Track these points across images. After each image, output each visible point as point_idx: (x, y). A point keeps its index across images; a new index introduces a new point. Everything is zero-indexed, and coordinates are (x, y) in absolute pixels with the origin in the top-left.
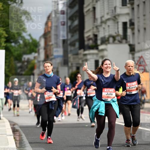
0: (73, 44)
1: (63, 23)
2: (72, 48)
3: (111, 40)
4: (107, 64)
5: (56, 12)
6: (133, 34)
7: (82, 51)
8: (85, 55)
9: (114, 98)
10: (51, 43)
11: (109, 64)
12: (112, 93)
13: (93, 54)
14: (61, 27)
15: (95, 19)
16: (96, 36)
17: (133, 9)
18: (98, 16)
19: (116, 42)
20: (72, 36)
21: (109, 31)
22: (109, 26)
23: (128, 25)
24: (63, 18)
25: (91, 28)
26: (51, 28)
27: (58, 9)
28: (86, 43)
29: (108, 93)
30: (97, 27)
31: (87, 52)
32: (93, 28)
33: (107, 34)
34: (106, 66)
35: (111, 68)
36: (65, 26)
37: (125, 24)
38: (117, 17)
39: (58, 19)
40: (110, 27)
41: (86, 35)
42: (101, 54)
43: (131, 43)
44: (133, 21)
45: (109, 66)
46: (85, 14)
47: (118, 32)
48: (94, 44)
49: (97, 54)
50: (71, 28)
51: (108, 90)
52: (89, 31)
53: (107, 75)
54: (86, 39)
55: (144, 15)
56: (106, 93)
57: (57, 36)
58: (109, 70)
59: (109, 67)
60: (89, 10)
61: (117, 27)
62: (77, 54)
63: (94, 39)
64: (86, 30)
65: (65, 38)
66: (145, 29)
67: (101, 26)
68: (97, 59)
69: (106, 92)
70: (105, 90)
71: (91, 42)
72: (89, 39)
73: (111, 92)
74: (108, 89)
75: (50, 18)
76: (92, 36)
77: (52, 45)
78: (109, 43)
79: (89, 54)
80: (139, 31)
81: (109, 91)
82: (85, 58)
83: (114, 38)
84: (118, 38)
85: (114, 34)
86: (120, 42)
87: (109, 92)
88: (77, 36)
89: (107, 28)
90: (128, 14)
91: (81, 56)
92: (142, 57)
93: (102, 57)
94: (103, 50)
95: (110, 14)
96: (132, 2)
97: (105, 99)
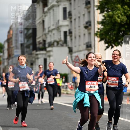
0: (28, 47)
1: (21, 32)
2: (28, 50)
3: (55, 44)
4: (91, 57)
6: (71, 40)
7: (34, 52)
8: (37, 55)
10: (12, 46)
11: (93, 57)
12: (95, 86)
13: (43, 54)
14: (20, 34)
15: (44, 29)
16: (44, 41)
17: (71, 22)
18: (46, 26)
19: (59, 45)
20: (28, 41)
21: (54, 38)
22: (54, 34)
23: (68, 34)
25: (41, 35)
26: (12, 35)
28: (38, 46)
29: (91, 86)
30: (45, 35)
31: (38, 53)
32: (43, 35)
33: (52, 40)
34: (90, 59)
36: (23, 34)
37: (65, 33)
38: (60, 28)
39: (17, 29)
40: (55, 35)
41: (38, 40)
42: (48, 54)
43: (70, 46)
44: (71, 30)
45: (93, 58)
47: (61, 38)
48: (43, 47)
49: (45, 54)
50: (27, 35)
51: (91, 83)
52: (40, 37)
53: (91, 68)
54: (37, 43)
55: (79, 27)
57: (17, 41)
58: (93, 63)
59: (94, 60)
61: (59, 35)
62: (31, 54)
63: (43, 43)
64: (38, 36)
65: (23, 42)
66: (80, 36)
67: (48, 34)
68: (46, 57)
69: (89, 85)
70: (88, 83)
71: (41, 46)
72: (40, 43)
74: (91, 82)
75: (12, 28)
76: (42, 41)
77: (13, 47)
78: (54, 46)
79: (40, 54)
80: (75, 38)
81: (92, 84)
82: (37, 57)
83: (58, 43)
84: (61, 43)
85: (58, 40)
86: (62, 45)
87: (92, 85)
88: (31, 41)
89: (52, 35)
90: (67, 25)
91: (34, 55)
92: (77, 56)
93: (49, 56)
94: (49, 51)
95: (55, 25)
96: (70, 17)
97: (88, 92)
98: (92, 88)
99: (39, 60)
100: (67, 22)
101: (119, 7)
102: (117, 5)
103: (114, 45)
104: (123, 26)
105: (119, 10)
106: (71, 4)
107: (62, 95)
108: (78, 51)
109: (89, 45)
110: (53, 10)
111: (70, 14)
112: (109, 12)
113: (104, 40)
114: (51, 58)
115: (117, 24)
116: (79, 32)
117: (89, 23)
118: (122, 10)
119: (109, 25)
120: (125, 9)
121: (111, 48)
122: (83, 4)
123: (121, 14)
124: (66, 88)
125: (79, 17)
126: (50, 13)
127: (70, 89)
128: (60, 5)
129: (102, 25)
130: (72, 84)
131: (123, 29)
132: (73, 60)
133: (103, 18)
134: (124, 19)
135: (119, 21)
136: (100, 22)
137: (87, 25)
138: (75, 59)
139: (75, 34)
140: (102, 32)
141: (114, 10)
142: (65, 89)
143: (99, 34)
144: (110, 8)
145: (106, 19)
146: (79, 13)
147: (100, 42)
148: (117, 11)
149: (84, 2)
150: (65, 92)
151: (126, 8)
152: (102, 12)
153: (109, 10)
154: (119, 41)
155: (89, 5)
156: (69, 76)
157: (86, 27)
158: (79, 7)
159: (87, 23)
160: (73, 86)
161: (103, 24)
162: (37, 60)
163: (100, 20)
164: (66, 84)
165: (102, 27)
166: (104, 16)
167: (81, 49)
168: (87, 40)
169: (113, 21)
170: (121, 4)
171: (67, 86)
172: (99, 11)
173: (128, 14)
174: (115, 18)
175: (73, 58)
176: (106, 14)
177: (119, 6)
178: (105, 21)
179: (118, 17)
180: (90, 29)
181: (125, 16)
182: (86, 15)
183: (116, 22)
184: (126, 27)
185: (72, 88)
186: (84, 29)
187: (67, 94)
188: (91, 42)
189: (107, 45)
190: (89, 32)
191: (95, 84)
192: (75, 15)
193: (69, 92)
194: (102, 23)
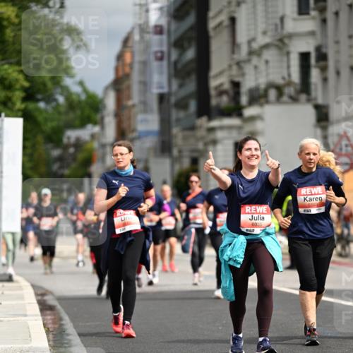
0: (181, 105)
1: (159, 55)
2: (182, 114)
3: (272, 94)
5: (143, 29)
6: (325, 80)
7: (203, 122)
8: (212, 130)
10: (130, 103)
12: (262, 215)
13: (230, 128)
14: (155, 64)
15: (234, 44)
16: (236, 85)
17: (324, 21)
18: (242, 37)
19: (285, 98)
20: (181, 86)
21: (267, 75)
22: (267, 62)
23: (313, 61)
24: (158, 43)
25: (225, 66)
26: (131, 66)
27: (147, 22)
28: (214, 102)
29: (254, 215)
30: (238, 64)
31: (215, 123)
32: (230, 66)
33: (262, 82)
34: (248, 153)
35: (260, 158)
36: (165, 63)
37: (305, 57)
38: (286, 41)
39: (147, 46)
40: (271, 64)
41: (213, 83)
42: (248, 128)
43: (320, 101)
44: (324, 50)
46: (212, 33)
47: (289, 75)
48: (232, 105)
49: (239, 128)
50: (179, 66)
51: (253, 209)
52: (221, 73)
53: (251, 174)
54: (213, 92)
55: (351, 37)
56: (250, 216)
57: (145, 85)
59: (256, 157)
60: (220, 24)
61: (285, 65)
62: (193, 128)
63: (231, 93)
64: (213, 72)
65: (165, 90)
66: (352, 68)
67: (249, 61)
69: (248, 213)
70: (248, 208)
71: (225, 100)
72: (221, 93)
73: (259, 213)
74: (253, 207)
75: (130, 44)
76: (227, 86)
77: (134, 106)
78: (267, 102)
79: (222, 128)
80: (338, 73)
81: (256, 210)
82: (211, 136)
83: (279, 90)
84: (290, 91)
85: (280, 81)
86: (294, 99)
87: (257, 213)
88: (191, 86)
89: (262, 66)
90: (312, 33)
91: (201, 133)
94: (252, 119)
96: (321, 4)
97: (247, 230)
98: (257, 222)
99: (219, 147)
100: (308, 24)
116: (351, 57)
125: (350, 6)
139: (337, 62)
162: (211, 148)
191: (264, 212)
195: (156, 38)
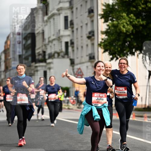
0: (26, 58)
1: (19, 42)
2: (26, 62)
3: (56, 55)
5: (14, 34)
6: (73, 51)
7: (33, 64)
8: (36, 67)
9: (106, 103)
10: (9, 58)
13: (42, 66)
14: (18, 45)
15: (44, 39)
16: (44, 52)
17: (73, 31)
18: (46, 36)
19: (60, 57)
20: (26, 52)
21: (54, 49)
22: (54, 45)
23: (69, 44)
24: (19, 38)
25: (41, 46)
26: (10, 45)
28: (37, 58)
29: (98, 98)
30: (45, 45)
31: (37, 65)
32: (42, 46)
33: (53, 51)
36: (21, 45)
37: (67, 43)
38: (61, 38)
39: (15, 39)
40: (56, 45)
41: (37, 51)
42: (48, 66)
43: (72, 57)
44: (73, 41)
45: (102, 68)
47: (62, 49)
48: (43, 59)
49: (45, 66)
50: (26, 46)
52: (39, 48)
54: (37, 55)
55: (82, 37)
57: (14, 52)
61: (60, 46)
62: (30, 66)
63: (43, 55)
64: (37, 47)
65: (21, 54)
66: (82, 47)
67: (48, 44)
68: (45, 70)
69: (96, 97)
71: (41, 57)
72: (39, 55)
73: (101, 97)
74: (98, 94)
75: (9, 38)
76: (41, 52)
77: (10, 59)
78: (54, 58)
79: (40, 66)
80: (77, 48)
81: (99, 96)
82: (36, 69)
83: (59, 54)
84: (62, 54)
85: (58, 51)
86: (63, 57)
87: (100, 97)
88: (30, 52)
90: (69, 35)
91: (33, 68)
92: (80, 69)
93: (50, 69)
94: (50, 63)
95: (56, 35)
96: (72, 26)
99: (39, 72)
100: (68, 32)
101: (124, 16)
102: (122, 14)
103: (118, 57)
104: (129, 36)
105: (125, 19)
106: (72, 12)
107: (63, 110)
108: (81, 63)
109: (92, 57)
110: (54, 19)
111: (72, 23)
112: (114, 21)
113: (109, 51)
114: (52, 70)
115: (122, 34)
116: (82, 43)
117: (92, 33)
118: (128, 19)
119: (113, 35)
120: (130, 18)
121: (116, 60)
122: (86, 12)
123: (127, 23)
124: (68, 103)
125: (82, 27)
126: (50, 22)
127: (72, 104)
128: (61, 13)
129: (106, 35)
130: (74, 98)
131: (129, 39)
132: (75, 73)
133: (107, 28)
134: (129, 29)
135: (125, 31)
136: (104, 32)
137: (90, 35)
138: (77, 72)
139: (77, 45)
140: (106, 43)
141: (119, 19)
142: (66, 104)
143: (102, 44)
144: (115, 17)
145: (111, 28)
146: (82, 22)
147: (104, 54)
148: (122, 20)
149: (87, 10)
150: (67, 108)
151: (132, 16)
152: (106, 21)
153: (114, 19)
154: (125, 52)
155: (92, 14)
156: (71, 90)
157: (89, 38)
158: (81, 15)
159: (90, 33)
160: (75, 101)
161: (108, 34)
162: (36, 73)
163: (104, 30)
164: (68, 98)
165: (106, 37)
166: (108, 25)
167: (83, 60)
168: (90, 52)
169: (118, 31)
170: (126, 13)
171: (68, 100)
172: (103, 20)
173: (134, 23)
174: (120, 27)
175: (76, 70)
176: (110, 23)
177: (124, 14)
178: (109, 30)
179: (124, 27)
180: (94, 39)
181: (131, 25)
182: (89, 25)
183: (121, 32)
184: (132, 37)
185: (74, 103)
186: (87, 39)
187: (69, 109)
188: (94, 54)
189: (111, 56)
190: (92, 42)
192: (77, 24)
193: (70, 107)
194: (106, 33)
195: (18, 37)
